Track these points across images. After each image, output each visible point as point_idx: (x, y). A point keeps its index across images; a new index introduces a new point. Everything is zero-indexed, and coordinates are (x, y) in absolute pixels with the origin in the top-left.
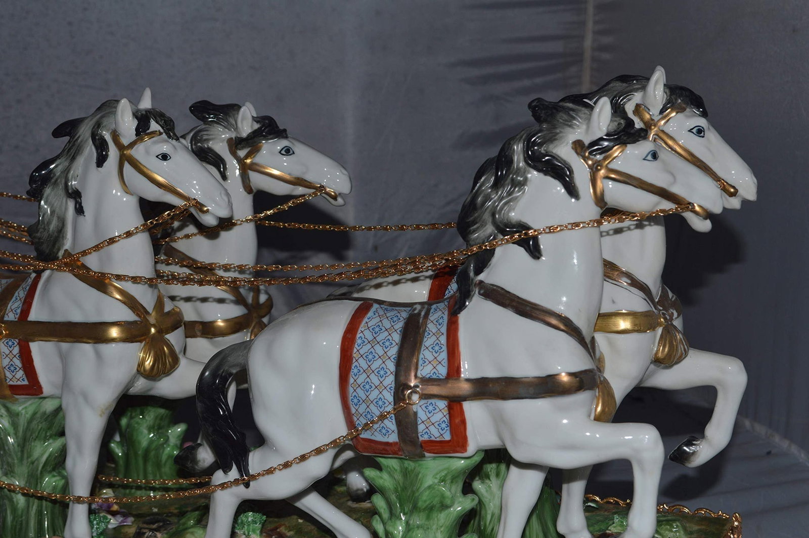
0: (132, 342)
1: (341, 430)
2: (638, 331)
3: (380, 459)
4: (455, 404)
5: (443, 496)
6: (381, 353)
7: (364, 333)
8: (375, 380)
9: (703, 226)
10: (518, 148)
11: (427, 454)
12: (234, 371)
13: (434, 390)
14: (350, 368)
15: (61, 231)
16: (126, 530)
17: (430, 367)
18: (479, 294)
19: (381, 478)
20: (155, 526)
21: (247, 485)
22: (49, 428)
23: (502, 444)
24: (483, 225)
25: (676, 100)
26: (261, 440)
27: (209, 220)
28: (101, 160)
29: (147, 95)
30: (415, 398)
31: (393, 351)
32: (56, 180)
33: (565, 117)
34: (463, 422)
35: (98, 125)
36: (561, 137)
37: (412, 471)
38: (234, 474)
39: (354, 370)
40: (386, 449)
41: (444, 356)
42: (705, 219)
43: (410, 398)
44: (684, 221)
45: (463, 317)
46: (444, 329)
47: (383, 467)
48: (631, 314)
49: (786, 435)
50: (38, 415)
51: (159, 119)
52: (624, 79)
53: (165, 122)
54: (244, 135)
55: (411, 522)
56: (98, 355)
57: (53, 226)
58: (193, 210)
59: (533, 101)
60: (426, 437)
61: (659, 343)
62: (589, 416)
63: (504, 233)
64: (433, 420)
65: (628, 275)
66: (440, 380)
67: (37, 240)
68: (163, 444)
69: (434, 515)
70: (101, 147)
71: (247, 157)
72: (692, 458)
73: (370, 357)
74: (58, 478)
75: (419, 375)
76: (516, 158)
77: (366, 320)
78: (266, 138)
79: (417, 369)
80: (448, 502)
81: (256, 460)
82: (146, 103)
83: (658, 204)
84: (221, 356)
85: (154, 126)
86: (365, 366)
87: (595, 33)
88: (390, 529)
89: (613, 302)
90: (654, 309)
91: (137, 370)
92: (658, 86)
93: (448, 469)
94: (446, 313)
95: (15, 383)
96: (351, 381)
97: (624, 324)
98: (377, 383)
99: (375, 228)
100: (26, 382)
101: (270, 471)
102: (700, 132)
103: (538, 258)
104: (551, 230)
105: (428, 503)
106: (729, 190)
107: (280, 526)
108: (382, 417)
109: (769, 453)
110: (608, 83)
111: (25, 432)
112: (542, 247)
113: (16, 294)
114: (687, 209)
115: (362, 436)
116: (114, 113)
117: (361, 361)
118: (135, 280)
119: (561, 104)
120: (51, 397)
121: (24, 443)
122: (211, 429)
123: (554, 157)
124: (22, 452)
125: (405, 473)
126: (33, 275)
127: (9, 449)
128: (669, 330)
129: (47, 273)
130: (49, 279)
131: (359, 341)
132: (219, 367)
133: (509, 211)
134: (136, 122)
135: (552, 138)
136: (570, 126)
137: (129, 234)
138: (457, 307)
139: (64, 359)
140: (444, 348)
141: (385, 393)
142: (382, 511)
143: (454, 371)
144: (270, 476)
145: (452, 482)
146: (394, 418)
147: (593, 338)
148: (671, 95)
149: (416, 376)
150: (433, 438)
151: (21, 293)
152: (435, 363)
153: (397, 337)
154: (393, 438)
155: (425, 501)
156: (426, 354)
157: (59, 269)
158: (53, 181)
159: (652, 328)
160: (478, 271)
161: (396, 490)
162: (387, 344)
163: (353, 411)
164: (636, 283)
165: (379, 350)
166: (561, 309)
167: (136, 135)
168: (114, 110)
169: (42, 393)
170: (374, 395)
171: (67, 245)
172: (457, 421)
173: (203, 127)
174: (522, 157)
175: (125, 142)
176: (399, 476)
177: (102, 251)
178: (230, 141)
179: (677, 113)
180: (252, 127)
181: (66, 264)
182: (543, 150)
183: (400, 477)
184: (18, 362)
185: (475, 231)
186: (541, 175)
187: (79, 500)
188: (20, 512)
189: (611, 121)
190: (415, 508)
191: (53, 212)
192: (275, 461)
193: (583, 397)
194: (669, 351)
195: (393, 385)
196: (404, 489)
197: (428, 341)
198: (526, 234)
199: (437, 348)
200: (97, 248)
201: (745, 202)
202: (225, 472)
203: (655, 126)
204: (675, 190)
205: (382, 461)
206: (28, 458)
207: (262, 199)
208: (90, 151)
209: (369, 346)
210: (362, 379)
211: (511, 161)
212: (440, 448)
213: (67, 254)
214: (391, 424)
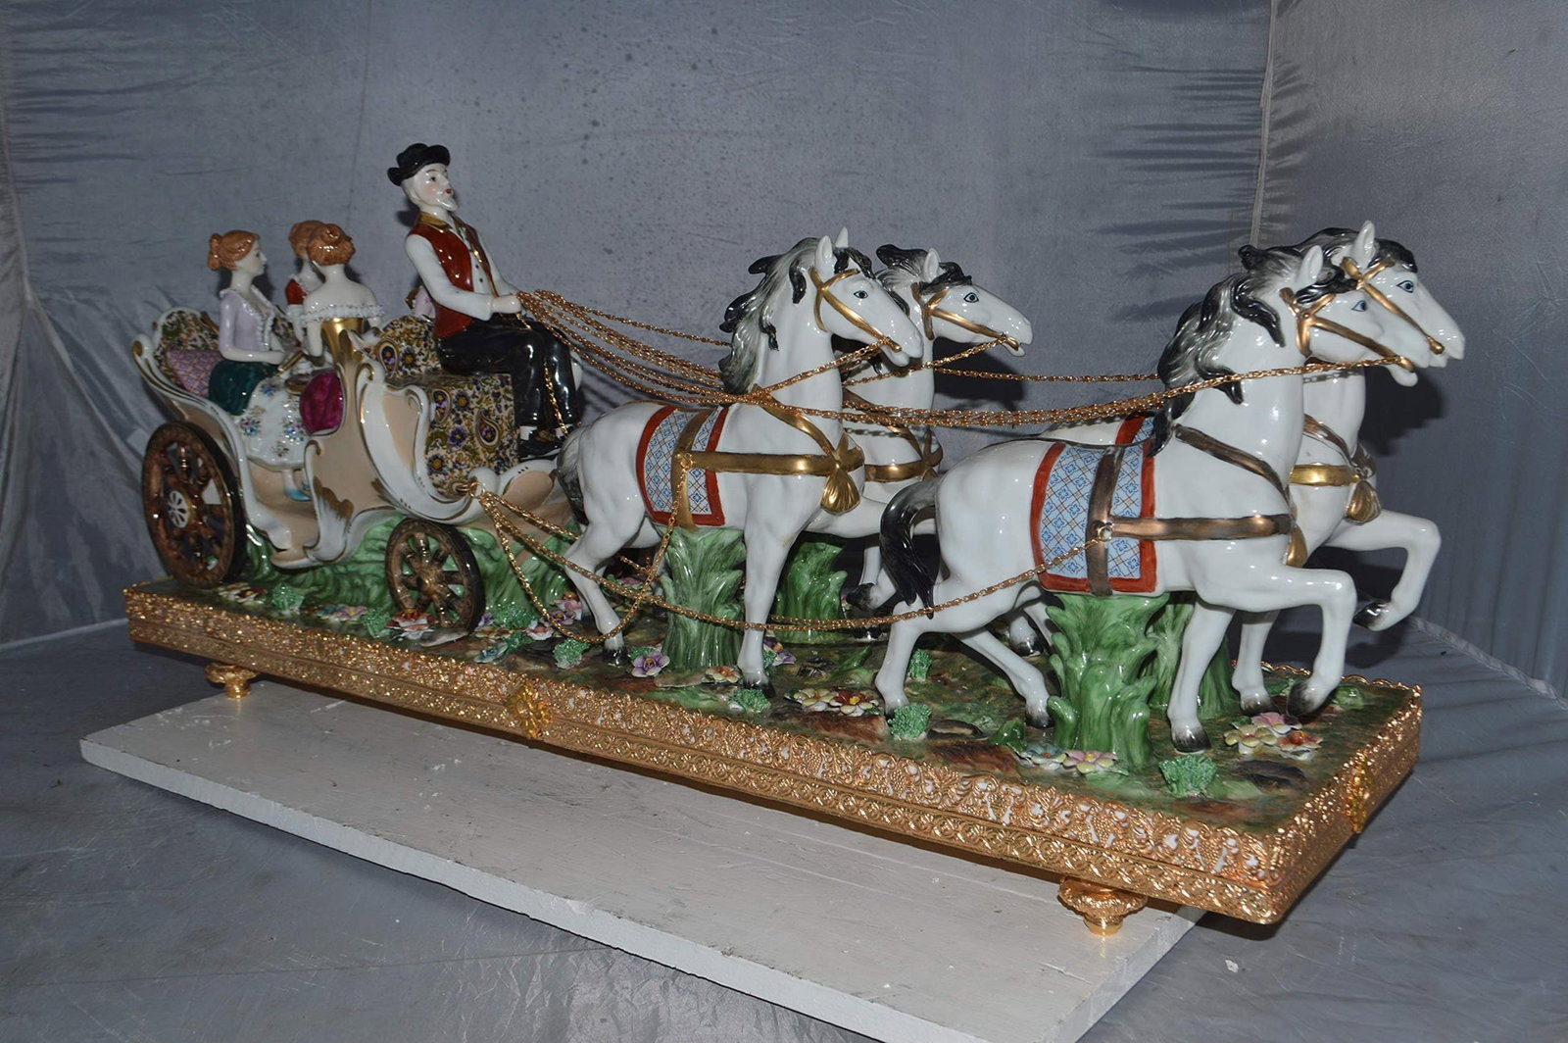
0: (818, 475)
1: (1029, 565)
2: (1333, 485)
3: (1063, 596)
4: (1146, 544)
5: (1127, 634)
6: (1074, 490)
7: (1057, 471)
8: (1067, 516)
9: (1407, 379)
10: (1225, 295)
11: (1114, 592)
12: (919, 508)
13: (1126, 528)
14: (1043, 504)
15: (752, 365)
16: (788, 669)
17: (1124, 506)
18: (1176, 436)
19: (1065, 616)
20: (819, 665)
21: (931, 616)
22: (725, 561)
23: (1191, 585)
24: (1185, 369)
25: (1386, 254)
26: (947, 574)
27: (900, 360)
28: (798, 297)
29: (844, 233)
30: (1107, 535)
31: (1087, 489)
32: (751, 316)
33: (1275, 265)
34: (1154, 561)
35: (797, 261)
36: (1270, 284)
37: (1097, 609)
38: (918, 604)
39: (1046, 507)
40: (1072, 585)
41: (1138, 496)
42: (1412, 372)
43: (1102, 534)
44: (1388, 373)
45: (1159, 459)
46: (1139, 470)
47: (1066, 605)
48: (1326, 467)
49: (1464, 635)
50: (716, 546)
51: (857, 258)
52: (1330, 231)
53: (863, 260)
54: (930, 280)
55: (1093, 659)
56: (785, 485)
57: (744, 360)
58: (885, 349)
59: (1243, 248)
60: (1115, 575)
61: (1353, 499)
62: (1282, 559)
63: (1206, 377)
64: (1124, 557)
65: (1324, 428)
66: (1133, 518)
67: (727, 374)
68: (823, 590)
69: (1116, 653)
70: (799, 284)
71: (930, 302)
72: (1376, 621)
73: (1063, 494)
74: (730, 610)
75: (1112, 513)
76: (1222, 303)
77: (1059, 459)
78: (951, 284)
79: (1110, 507)
80: (1132, 640)
81: (940, 592)
82: (843, 243)
83: (1363, 355)
84: (907, 493)
85: (852, 264)
86: (1058, 503)
87: (1265, 200)
88: (1071, 665)
89: (1309, 454)
90: (1349, 465)
91: (821, 504)
92: (1368, 239)
93: (1132, 608)
94: (1141, 455)
95: (698, 513)
96: (1043, 517)
97: (1316, 477)
98: (1069, 519)
99: (1057, 378)
100: (709, 512)
101: (954, 603)
102: (1409, 287)
103: (1240, 403)
104: (1255, 375)
105: (1112, 640)
106: (1436, 348)
107: (944, 672)
108: (1073, 553)
109: (1443, 653)
110: (1314, 236)
111: (701, 564)
112: (1244, 391)
113: (703, 426)
114: (1393, 361)
115: (1049, 571)
116: (815, 251)
117: (1054, 498)
118: (825, 414)
119: (1270, 252)
120: (732, 529)
121: (700, 574)
122: (895, 561)
123: (1261, 304)
124: (698, 582)
125: (1089, 611)
126: (721, 408)
127: (685, 579)
128: (1363, 488)
129: (735, 407)
130: (737, 411)
131: (1052, 479)
132: (905, 502)
133: (1212, 356)
134: (836, 260)
135: (1259, 285)
136: (1279, 274)
137: (822, 370)
138: (1152, 449)
139: (750, 491)
140: (1139, 488)
141: (1077, 529)
142: (1062, 649)
143: (1147, 511)
144: (956, 607)
145: (1136, 623)
146: (1084, 554)
147: (1287, 488)
148: (1380, 249)
149: (1109, 515)
150: (1122, 576)
151: (708, 426)
152: (1128, 502)
153: (1091, 476)
154: (1082, 574)
155: (1109, 638)
156: (1119, 493)
157: (749, 402)
158: (747, 316)
159: (1346, 482)
160: (1176, 415)
161: (1079, 629)
162: (1081, 482)
163: (1043, 546)
164: (1332, 437)
165: (1073, 488)
166: (1259, 454)
167: (835, 272)
168: (814, 247)
169: (724, 523)
170: (1065, 531)
171: (757, 379)
172: (1148, 559)
173: (888, 271)
174: (1228, 303)
175: (824, 279)
176: (1082, 615)
177: (794, 384)
178: (914, 286)
179: (1386, 267)
180: (937, 272)
181: (755, 398)
182: (1250, 296)
183: (1084, 616)
184: (704, 493)
185: (1175, 375)
186: (1247, 321)
187: (757, 627)
188: (692, 640)
189: (1322, 270)
190: (1098, 644)
191: (745, 346)
192: (962, 593)
193: (1278, 540)
194: (1362, 507)
195: (1086, 522)
196: (1087, 627)
197: (1122, 481)
198: (1229, 379)
199: (1131, 488)
200: (789, 382)
201: (1451, 361)
202: (908, 604)
203: (1362, 279)
204: (1383, 341)
205: (1064, 597)
206: (703, 588)
207: (942, 346)
208: (786, 287)
209: (1062, 484)
210: (1053, 515)
211: (1216, 306)
212: (1128, 586)
213: (757, 388)
214: (1081, 561)
